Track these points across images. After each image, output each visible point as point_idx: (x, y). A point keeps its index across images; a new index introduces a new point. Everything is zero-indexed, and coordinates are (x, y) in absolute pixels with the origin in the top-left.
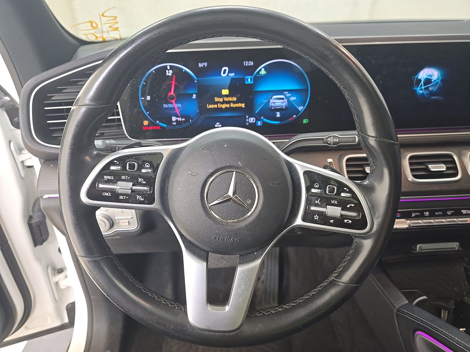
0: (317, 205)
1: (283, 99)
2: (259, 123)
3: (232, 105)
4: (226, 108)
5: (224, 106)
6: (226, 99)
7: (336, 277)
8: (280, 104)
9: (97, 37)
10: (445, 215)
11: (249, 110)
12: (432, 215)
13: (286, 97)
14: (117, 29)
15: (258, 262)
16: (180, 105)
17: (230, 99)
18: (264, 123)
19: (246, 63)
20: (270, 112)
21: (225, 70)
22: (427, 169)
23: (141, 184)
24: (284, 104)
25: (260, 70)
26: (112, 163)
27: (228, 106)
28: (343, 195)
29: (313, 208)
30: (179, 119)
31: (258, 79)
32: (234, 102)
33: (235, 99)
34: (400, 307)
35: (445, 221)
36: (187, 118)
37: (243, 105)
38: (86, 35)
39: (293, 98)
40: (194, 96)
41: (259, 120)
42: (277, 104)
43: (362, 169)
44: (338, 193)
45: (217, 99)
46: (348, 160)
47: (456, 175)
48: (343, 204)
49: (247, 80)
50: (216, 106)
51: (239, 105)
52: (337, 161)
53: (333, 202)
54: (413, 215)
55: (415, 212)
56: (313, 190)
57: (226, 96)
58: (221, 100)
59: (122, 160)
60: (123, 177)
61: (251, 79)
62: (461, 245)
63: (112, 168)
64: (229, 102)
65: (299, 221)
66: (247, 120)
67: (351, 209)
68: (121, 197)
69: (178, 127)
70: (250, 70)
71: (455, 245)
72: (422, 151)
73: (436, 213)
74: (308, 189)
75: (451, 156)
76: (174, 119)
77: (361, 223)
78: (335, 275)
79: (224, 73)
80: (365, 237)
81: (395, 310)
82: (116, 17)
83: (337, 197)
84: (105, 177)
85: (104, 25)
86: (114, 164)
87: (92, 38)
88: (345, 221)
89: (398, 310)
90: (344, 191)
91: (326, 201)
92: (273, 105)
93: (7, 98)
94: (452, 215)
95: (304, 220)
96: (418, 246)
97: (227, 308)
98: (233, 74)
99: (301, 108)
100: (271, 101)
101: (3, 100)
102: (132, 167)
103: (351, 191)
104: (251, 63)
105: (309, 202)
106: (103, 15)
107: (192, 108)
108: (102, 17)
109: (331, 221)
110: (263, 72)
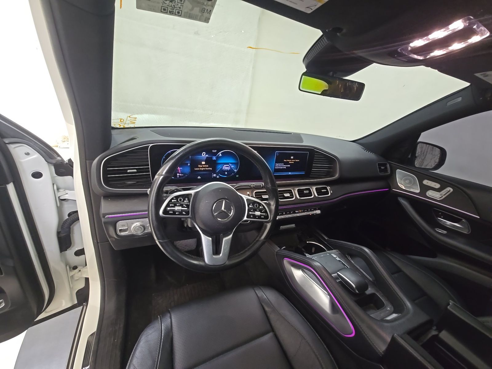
0: (252, 212)
1: (228, 166)
2: (218, 177)
3: (206, 169)
4: (204, 170)
5: (202, 169)
6: (204, 166)
7: (259, 238)
8: (227, 169)
9: (120, 126)
10: (290, 213)
11: (214, 171)
12: (286, 214)
13: (230, 166)
14: (134, 123)
15: (231, 236)
16: (182, 168)
17: (206, 166)
18: (220, 176)
19: (214, 151)
20: (222, 172)
21: (204, 153)
22: (284, 196)
23: (184, 207)
24: (229, 169)
25: (219, 154)
26: (172, 199)
27: (204, 169)
28: (260, 207)
29: (250, 213)
30: (181, 175)
31: (218, 158)
32: (207, 167)
33: (208, 166)
34: (278, 251)
35: (290, 216)
36: (185, 174)
37: (211, 169)
38: (115, 125)
39: (232, 166)
40: (189, 164)
41: (218, 175)
42: (226, 169)
43: (260, 196)
44: (259, 207)
45: (199, 166)
46: (255, 193)
47: (293, 198)
48: (260, 211)
49: (214, 158)
50: (199, 169)
51: (210, 169)
52: (251, 193)
53: (257, 210)
54: (280, 214)
55: (280, 213)
56: (250, 206)
57: (204, 165)
58: (201, 166)
59: (177, 197)
60: (177, 205)
61: (215, 158)
62: (296, 225)
63: (173, 201)
64: (205, 167)
65: (245, 218)
66: (213, 175)
67: (263, 212)
68: (177, 213)
69: (180, 178)
70: (215, 154)
71: (293, 225)
72: (281, 189)
73: (287, 213)
74: (248, 206)
75: (291, 190)
76: (178, 175)
77: (267, 217)
78: (258, 238)
79: (203, 155)
80: (268, 222)
81: (275, 253)
82: (136, 118)
83: (259, 208)
84: (170, 205)
85: (127, 121)
86: (174, 199)
87: (118, 127)
88: (262, 217)
89: (277, 252)
90: (261, 206)
91: (255, 210)
92: (224, 169)
93: (59, 158)
94: (293, 213)
95: (247, 217)
96: (281, 227)
97: (221, 255)
98: (208, 155)
99: (235, 171)
100: (223, 167)
101: (57, 159)
102: (180, 200)
103: (263, 206)
104: (216, 151)
105: (249, 211)
106: (129, 117)
107: (187, 170)
108: (128, 117)
109: (257, 217)
110: (220, 155)
